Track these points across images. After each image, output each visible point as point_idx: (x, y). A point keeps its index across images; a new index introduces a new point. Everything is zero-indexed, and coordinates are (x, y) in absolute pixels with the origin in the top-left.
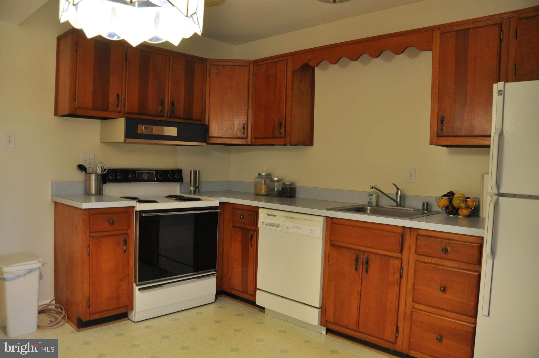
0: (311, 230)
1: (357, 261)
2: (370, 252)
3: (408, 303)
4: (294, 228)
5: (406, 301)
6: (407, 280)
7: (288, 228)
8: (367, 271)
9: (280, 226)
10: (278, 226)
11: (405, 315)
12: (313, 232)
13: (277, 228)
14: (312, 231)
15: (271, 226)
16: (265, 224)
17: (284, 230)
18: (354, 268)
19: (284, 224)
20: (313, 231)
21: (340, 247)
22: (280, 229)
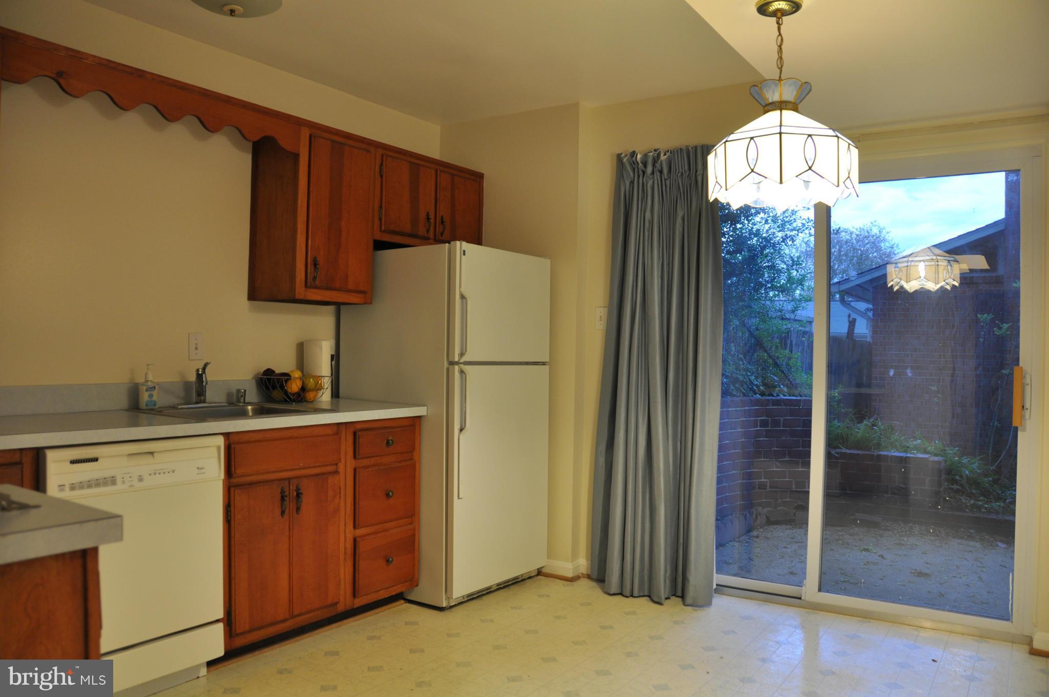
0: (198, 468)
1: (283, 499)
2: (298, 477)
3: (348, 535)
4: (157, 474)
5: (345, 533)
6: (345, 501)
7: (141, 479)
8: (298, 509)
9: (119, 481)
10: (113, 481)
11: (345, 553)
12: (202, 471)
13: (109, 489)
14: (201, 469)
15: (90, 486)
16: (67, 488)
17: (132, 486)
18: (278, 512)
19: (128, 473)
20: (203, 468)
21: (251, 484)
22: (119, 486)
